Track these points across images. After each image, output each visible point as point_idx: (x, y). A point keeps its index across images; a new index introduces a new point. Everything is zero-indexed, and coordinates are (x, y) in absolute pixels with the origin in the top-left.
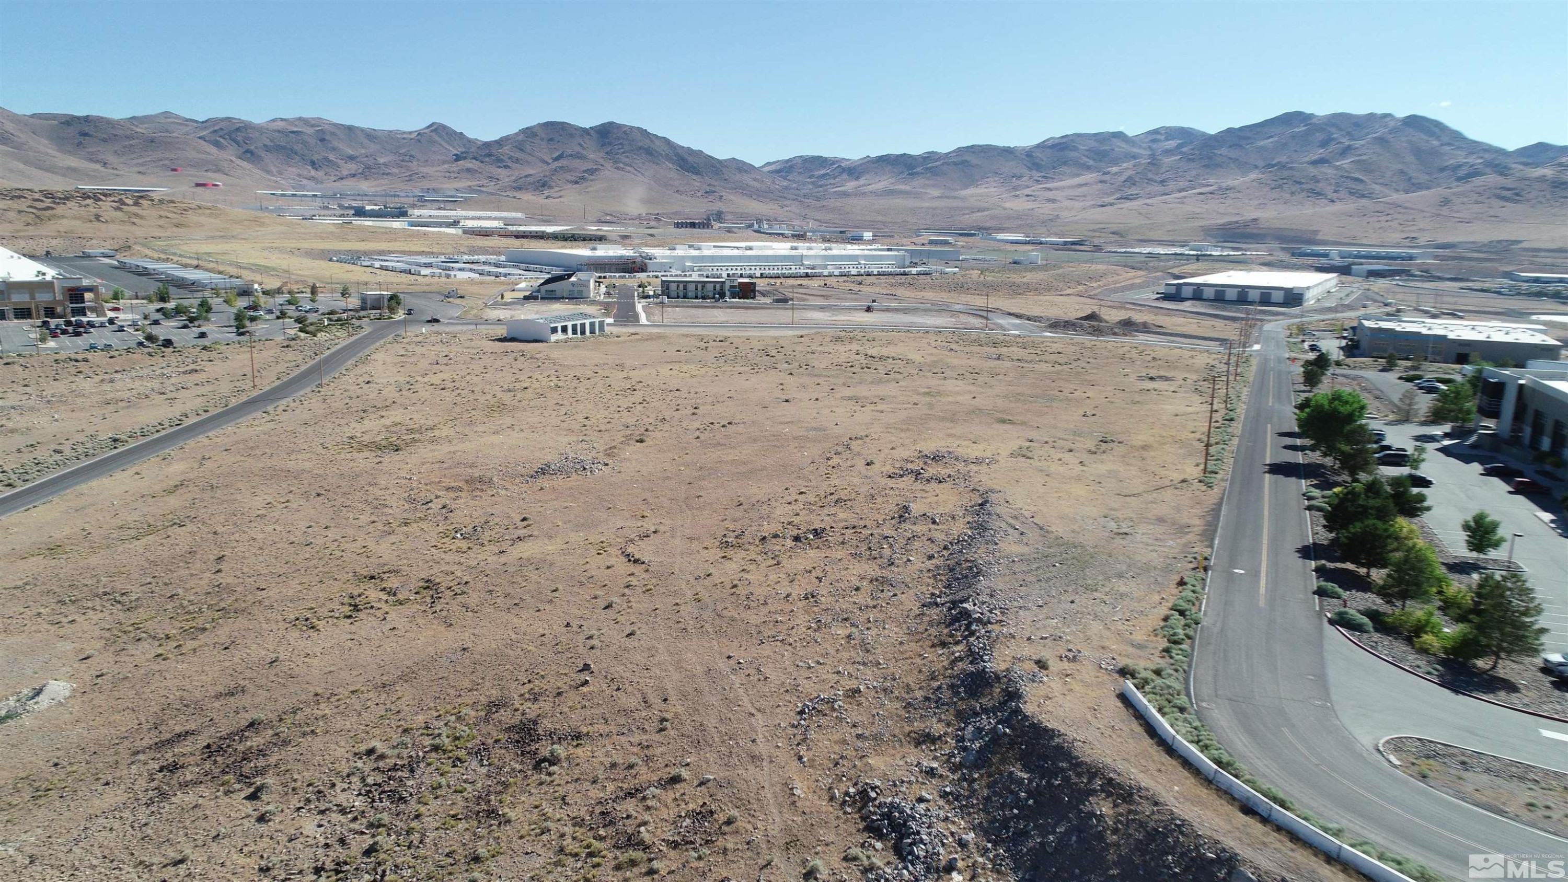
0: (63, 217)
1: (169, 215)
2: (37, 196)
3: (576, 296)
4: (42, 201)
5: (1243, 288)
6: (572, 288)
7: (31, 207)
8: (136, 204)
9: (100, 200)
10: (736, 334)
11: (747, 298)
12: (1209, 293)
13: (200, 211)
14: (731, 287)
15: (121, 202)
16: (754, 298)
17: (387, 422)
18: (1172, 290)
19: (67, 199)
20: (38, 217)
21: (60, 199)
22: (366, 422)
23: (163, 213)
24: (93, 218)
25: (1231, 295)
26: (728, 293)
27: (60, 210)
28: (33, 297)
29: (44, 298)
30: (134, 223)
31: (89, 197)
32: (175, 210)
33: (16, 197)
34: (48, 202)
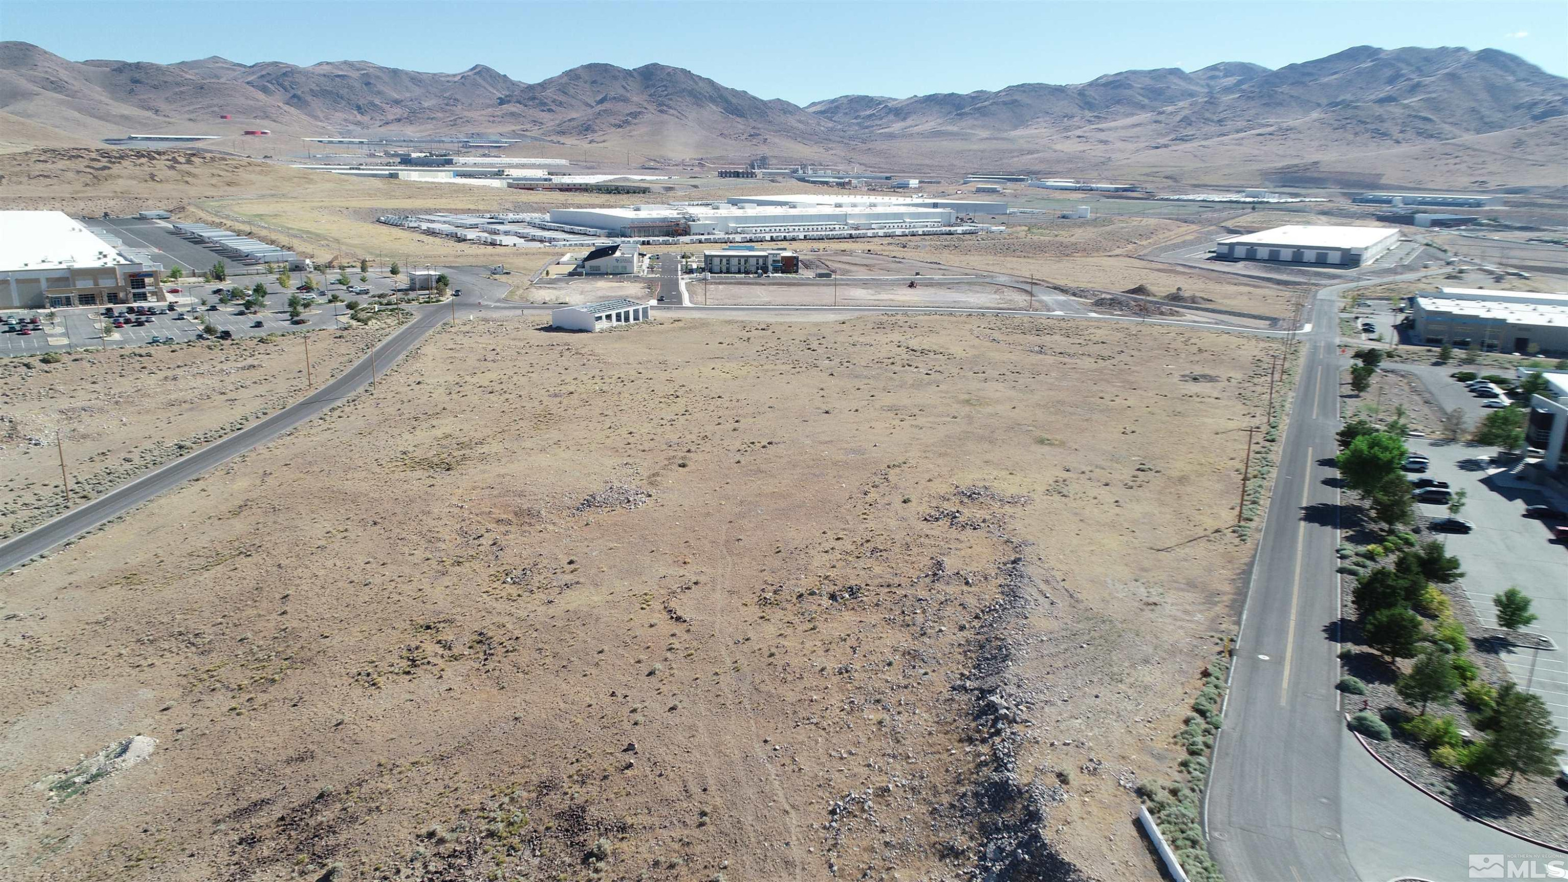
0: (119, 176)
1: (222, 173)
2: (94, 155)
3: (620, 271)
4: (99, 161)
6: (616, 264)
7: (88, 167)
8: (189, 162)
9: (154, 158)
10: (780, 319)
11: (790, 273)
12: (1263, 253)
13: (250, 168)
14: (774, 260)
15: (174, 160)
16: (796, 272)
17: (438, 433)
18: (1225, 250)
19: (122, 157)
20: (95, 177)
21: (115, 158)
22: (418, 432)
23: (215, 172)
24: (148, 178)
25: (1286, 255)
26: (770, 268)
27: (116, 169)
28: (96, 284)
29: (106, 284)
30: (187, 182)
31: (143, 156)
32: (226, 168)
33: (73, 156)
34: (104, 162)
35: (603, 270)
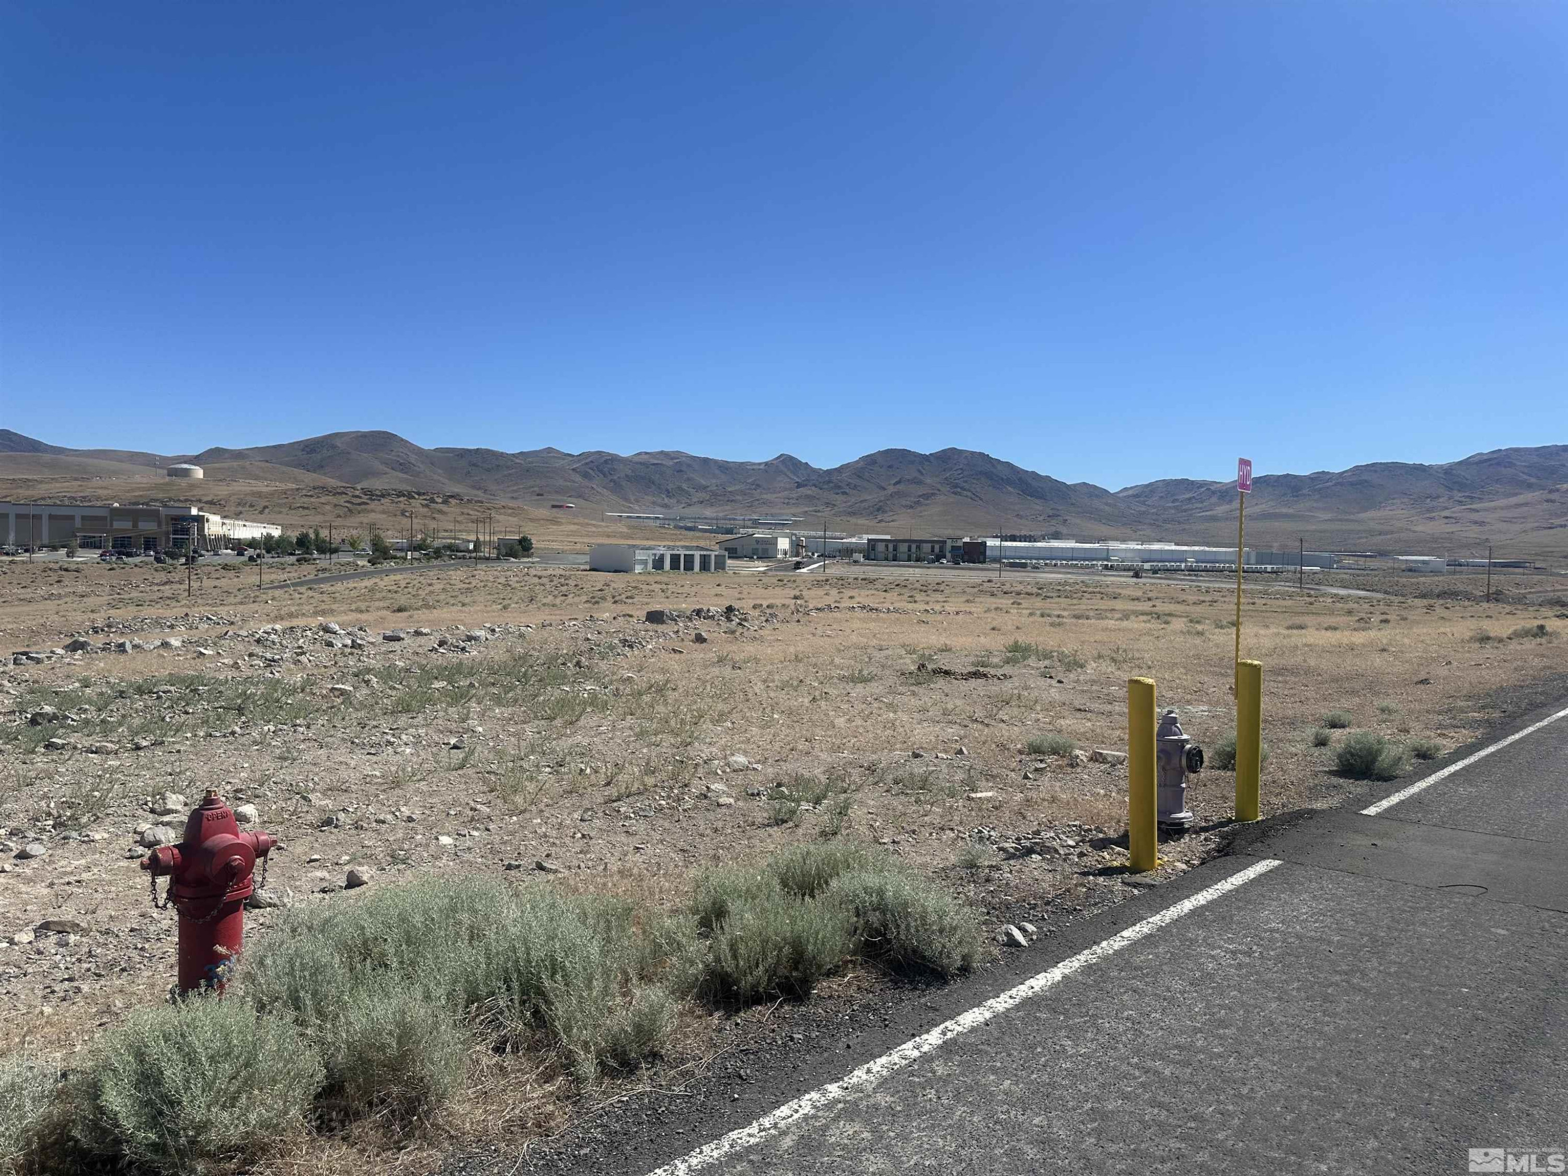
0: (373, 511)
1: (471, 512)
2: (357, 493)
4: (360, 497)
7: (348, 502)
8: (445, 502)
9: (414, 498)
13: (502, 511)
15: (432, 501)
19: (383, 496)
20: (350, 510)
21: (377, 496)
23: (466, 511)
24: (398, 513)
27: (373, 505)
30: (434, 518)
31: (404, 495)
32: (479, 509)
33: (338, 493)
34: (365, 499)
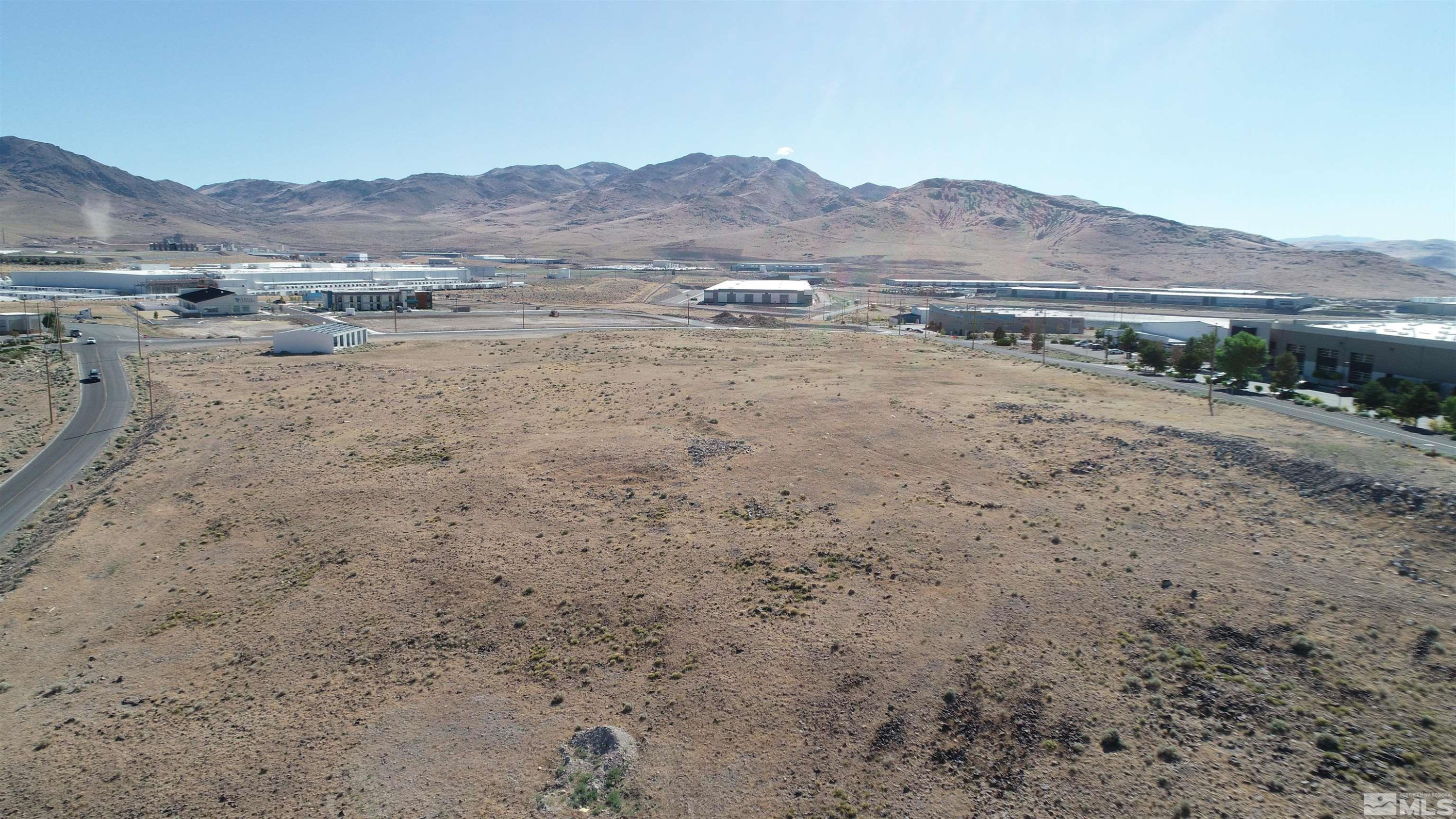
3: (242, 311)
5: (767, 292)
6: (236, 304)
11: (427, 308)
12: (740, 297)
14: (408, 297)
16: (431, 308)
18: (711, 296)
25: (758, 298)
26: (405, 304)
35: (221, 311)
